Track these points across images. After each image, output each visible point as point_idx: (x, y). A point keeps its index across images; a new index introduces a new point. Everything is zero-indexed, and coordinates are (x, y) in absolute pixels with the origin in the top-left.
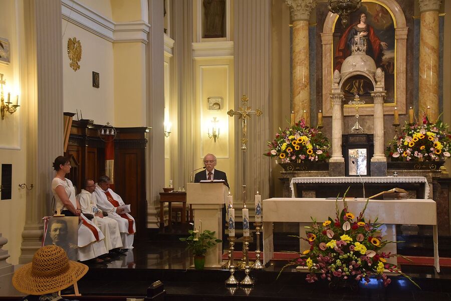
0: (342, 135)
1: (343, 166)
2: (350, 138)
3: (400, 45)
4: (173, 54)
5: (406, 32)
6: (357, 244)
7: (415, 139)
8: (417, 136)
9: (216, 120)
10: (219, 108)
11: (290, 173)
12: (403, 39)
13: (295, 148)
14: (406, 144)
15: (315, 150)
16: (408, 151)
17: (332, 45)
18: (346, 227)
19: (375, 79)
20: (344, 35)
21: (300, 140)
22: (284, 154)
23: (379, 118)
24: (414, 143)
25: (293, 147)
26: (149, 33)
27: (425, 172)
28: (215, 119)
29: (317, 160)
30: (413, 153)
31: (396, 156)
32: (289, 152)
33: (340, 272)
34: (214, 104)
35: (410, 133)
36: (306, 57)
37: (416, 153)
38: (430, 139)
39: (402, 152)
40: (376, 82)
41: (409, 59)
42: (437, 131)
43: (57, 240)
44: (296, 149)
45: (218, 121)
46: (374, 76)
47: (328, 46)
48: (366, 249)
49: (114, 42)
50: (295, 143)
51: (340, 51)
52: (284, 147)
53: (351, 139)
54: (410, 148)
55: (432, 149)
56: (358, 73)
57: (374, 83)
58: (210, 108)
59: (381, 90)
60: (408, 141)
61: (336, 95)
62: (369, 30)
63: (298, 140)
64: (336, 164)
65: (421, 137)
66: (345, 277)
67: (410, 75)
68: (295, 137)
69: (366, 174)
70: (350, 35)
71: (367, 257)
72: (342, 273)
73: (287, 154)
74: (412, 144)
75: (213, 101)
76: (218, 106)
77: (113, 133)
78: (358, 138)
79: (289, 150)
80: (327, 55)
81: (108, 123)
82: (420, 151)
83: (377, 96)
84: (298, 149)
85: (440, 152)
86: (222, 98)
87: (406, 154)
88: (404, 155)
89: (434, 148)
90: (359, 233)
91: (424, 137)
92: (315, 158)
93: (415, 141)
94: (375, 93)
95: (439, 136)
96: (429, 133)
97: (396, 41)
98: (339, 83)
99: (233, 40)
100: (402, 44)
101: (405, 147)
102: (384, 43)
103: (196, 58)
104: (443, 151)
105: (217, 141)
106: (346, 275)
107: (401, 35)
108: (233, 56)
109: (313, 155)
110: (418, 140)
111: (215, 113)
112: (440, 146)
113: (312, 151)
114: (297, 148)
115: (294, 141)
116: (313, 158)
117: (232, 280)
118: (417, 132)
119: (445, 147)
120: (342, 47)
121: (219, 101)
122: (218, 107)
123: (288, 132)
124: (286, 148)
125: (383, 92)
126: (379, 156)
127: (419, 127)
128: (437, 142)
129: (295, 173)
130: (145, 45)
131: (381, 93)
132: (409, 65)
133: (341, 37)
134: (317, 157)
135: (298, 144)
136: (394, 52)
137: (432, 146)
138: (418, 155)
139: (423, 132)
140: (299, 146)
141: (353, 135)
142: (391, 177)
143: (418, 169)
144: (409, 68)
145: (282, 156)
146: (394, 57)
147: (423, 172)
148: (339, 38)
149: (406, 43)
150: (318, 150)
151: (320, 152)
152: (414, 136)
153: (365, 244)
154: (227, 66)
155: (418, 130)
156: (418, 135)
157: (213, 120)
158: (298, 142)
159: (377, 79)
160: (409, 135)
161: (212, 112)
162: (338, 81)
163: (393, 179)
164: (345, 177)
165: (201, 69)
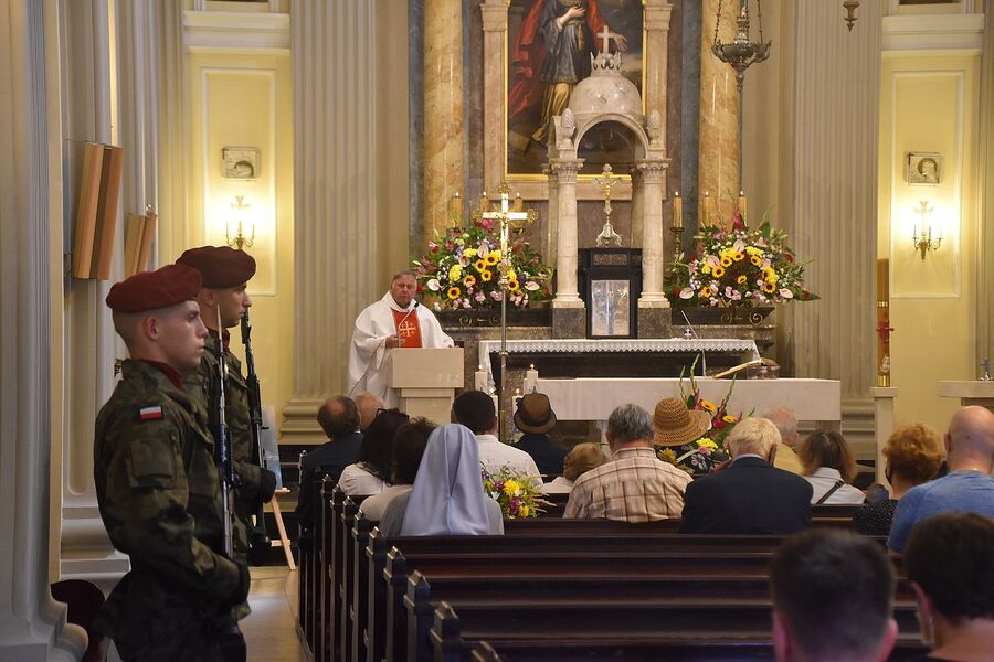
0: (579, 250)
1: (582, 316)
2: (596, 256)
3: (653, 42)
5: (667, 15)
7: (726, 262)
8: (731, 256)
9: (244, 202)
10: (252, 174)
11: (468, 332)
12: (661, 31)
13: (483, 276)
14: (706, 270)
15: (522, 281)
16: (714, 286)
17: (506, 33)
19: (646, 131)
20: (533, 12)
21: (491, 260)
22: (457, 289)
23: (655, 215)
24: (723, 270)
25: (477, 276)
27: (741, 329)
28: (240, 199)
29: (525, 302)
30: (722, 289)
31: (686, 295)
32: (468, 284)
34: (240, 163)
35: (714, 248)
36: (459, 62)
37: (728, 289)
38: (755, 261)
39: (698, 287)
40: (650, 139)
41: (673, 76)
42: (765, 246)
44: (485, 279)
45: (247, 206)
46: (645, 126)
47: (498, 35)
50: (480, 266)
51: (522, 47)
52: (455, 272)
53: (598, 259)
54: (716, 279)
55: (760, 283)
56: (613, 118)
57: (644, 140)
58: (228, 174)
59: (661, 157)
60: (709, 264)
61: (569, 165)
62: (587, 5)
63: (486, 260)
64: (569, 313)
65: (738, 256)
67: (674, 112)
68: (478, 252)
69: (627, 333)
70: (546, 12)
73: (464, 289)
74: (719, 272)
75: (234, 156)
76: (248, 168)
78: (611, 256)
79: (469, 280)
80: (495, 57)
82: (735, 286)
83: (652, 169)
84: (489, 279)
85: (774, 289)
86: (258, 152)
87: (708, 291)
88: (703, 293)
89: (764, 280)
91: (743, 257)
92: (523, 299)
93: (726, 266)
94: (649, 162)
95: (771, 256)
96: (750, 250)
97: (645, 33)
98: (573, 138)
99: (289, 12)
100: (659, 41)
101: (706, 279)
102: (620, 36)
103: (192, 48)
104: (779, 286)
107: (657, 20)
108: (288, 51)
109: (520, 291)
110: (731, 262)
111: (240, 186)
112: (773, 277)
113: (517, 283)
114: (486, 276)
115: (480, 261)
116: (519, 299)
118: (728, 247)
119: (782, 277)
120: (527, 39)
121: (251, 156)
122: (248, 171)
123: (461, 242)
124: (462, 276)
125: (664, 162)
126: (653, 296)
127: (730, 236)
128: (767, 267)
129: (478, 332)
131: (661, 162)
132: (672, 90)
133: (525, 16)
134: (527, 297)
135: (488, 268)
136: (641, 58)
137: (760, 277)
138: (732, 294)
139: (739, 247)
140: (490, 274)
141: (601, 251)
142: (680, 339)
143: (726, 322)
144: (671, 98)
145: (454, 293)
146: (641, 71)
147: (737, 329)
148: (520, 17)
149: (666, 41)
150: (529, 280)
151: (533, 287)
152: (723, 254)
154: (270, 74)
155: (729, 243)
156: (731, 253)
157: (236, 202)
158: (486, 263)
159: (652, 133)
160: (711, 252)
161: (233, 182)
162: (571, 132)
163: (680, 343)
164: (585, 340)
165: (204, 77)
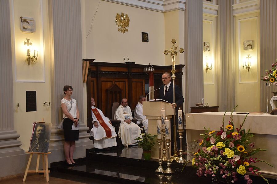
4: (218, 14)
6: (227, 149)
9: (250, 56)
10: (251, 48)
18: (224, 136)
26: (186, 3)
28: (249, 55)
33: (210, 171)
34: (248, 45)
43: (39, 137)
45: (251, 57)
48: (234, 154)
49: (164, 12)
58: (245, 49)
66: (213, 175)
71: (233, 161)
72: (212, 172)
75: (247, 44)
77: (151, 70)
81: (150, 64)
86: (253, 41)
90: (231, 141)
103: (235, 15)
105: (250, 71)
106: (214, 174)
108: (259, 10)
111: (249, 52)
117: (160, 169)
121: (251, 43)
122: (250, 47)
130: (183, 11)
153: (234, 150)
154: (257, 18)
157: (247, 57)
161: (246, 51)
165: (239, 22)
